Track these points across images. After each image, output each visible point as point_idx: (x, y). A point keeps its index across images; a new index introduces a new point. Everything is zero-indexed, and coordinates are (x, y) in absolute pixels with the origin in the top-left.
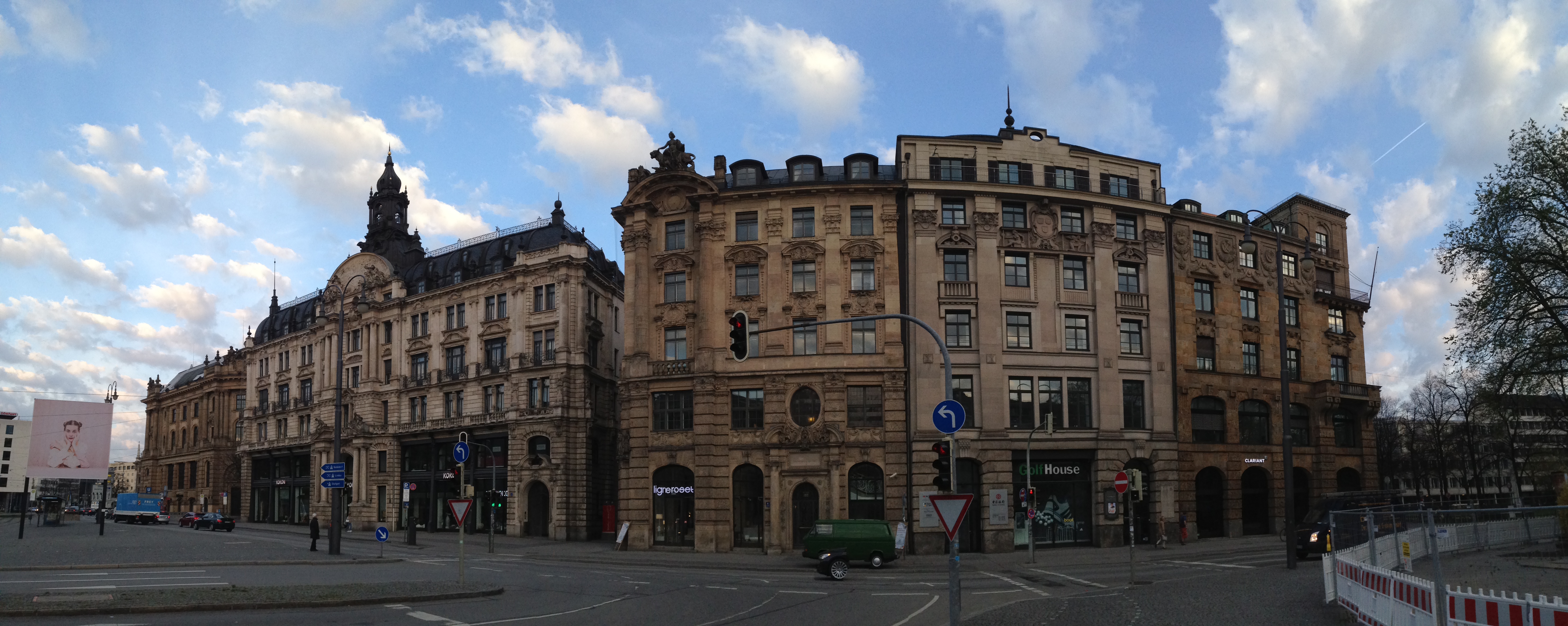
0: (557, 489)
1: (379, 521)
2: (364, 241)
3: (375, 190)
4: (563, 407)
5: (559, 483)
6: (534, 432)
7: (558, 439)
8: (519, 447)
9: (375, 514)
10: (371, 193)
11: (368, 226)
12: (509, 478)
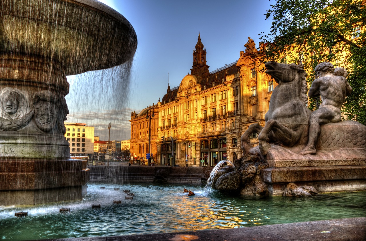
0: (239, 154)
1: (194, 164)
2: (192, 68)
3: (195, 50)
4: (239, 129)
5: (239, 152)
6: (233, 137)
7: (238, 139)
8: (229, 142)
9: (193, 162)
10: (194, 51)
11: (193, 63)
12: (227, 151)
